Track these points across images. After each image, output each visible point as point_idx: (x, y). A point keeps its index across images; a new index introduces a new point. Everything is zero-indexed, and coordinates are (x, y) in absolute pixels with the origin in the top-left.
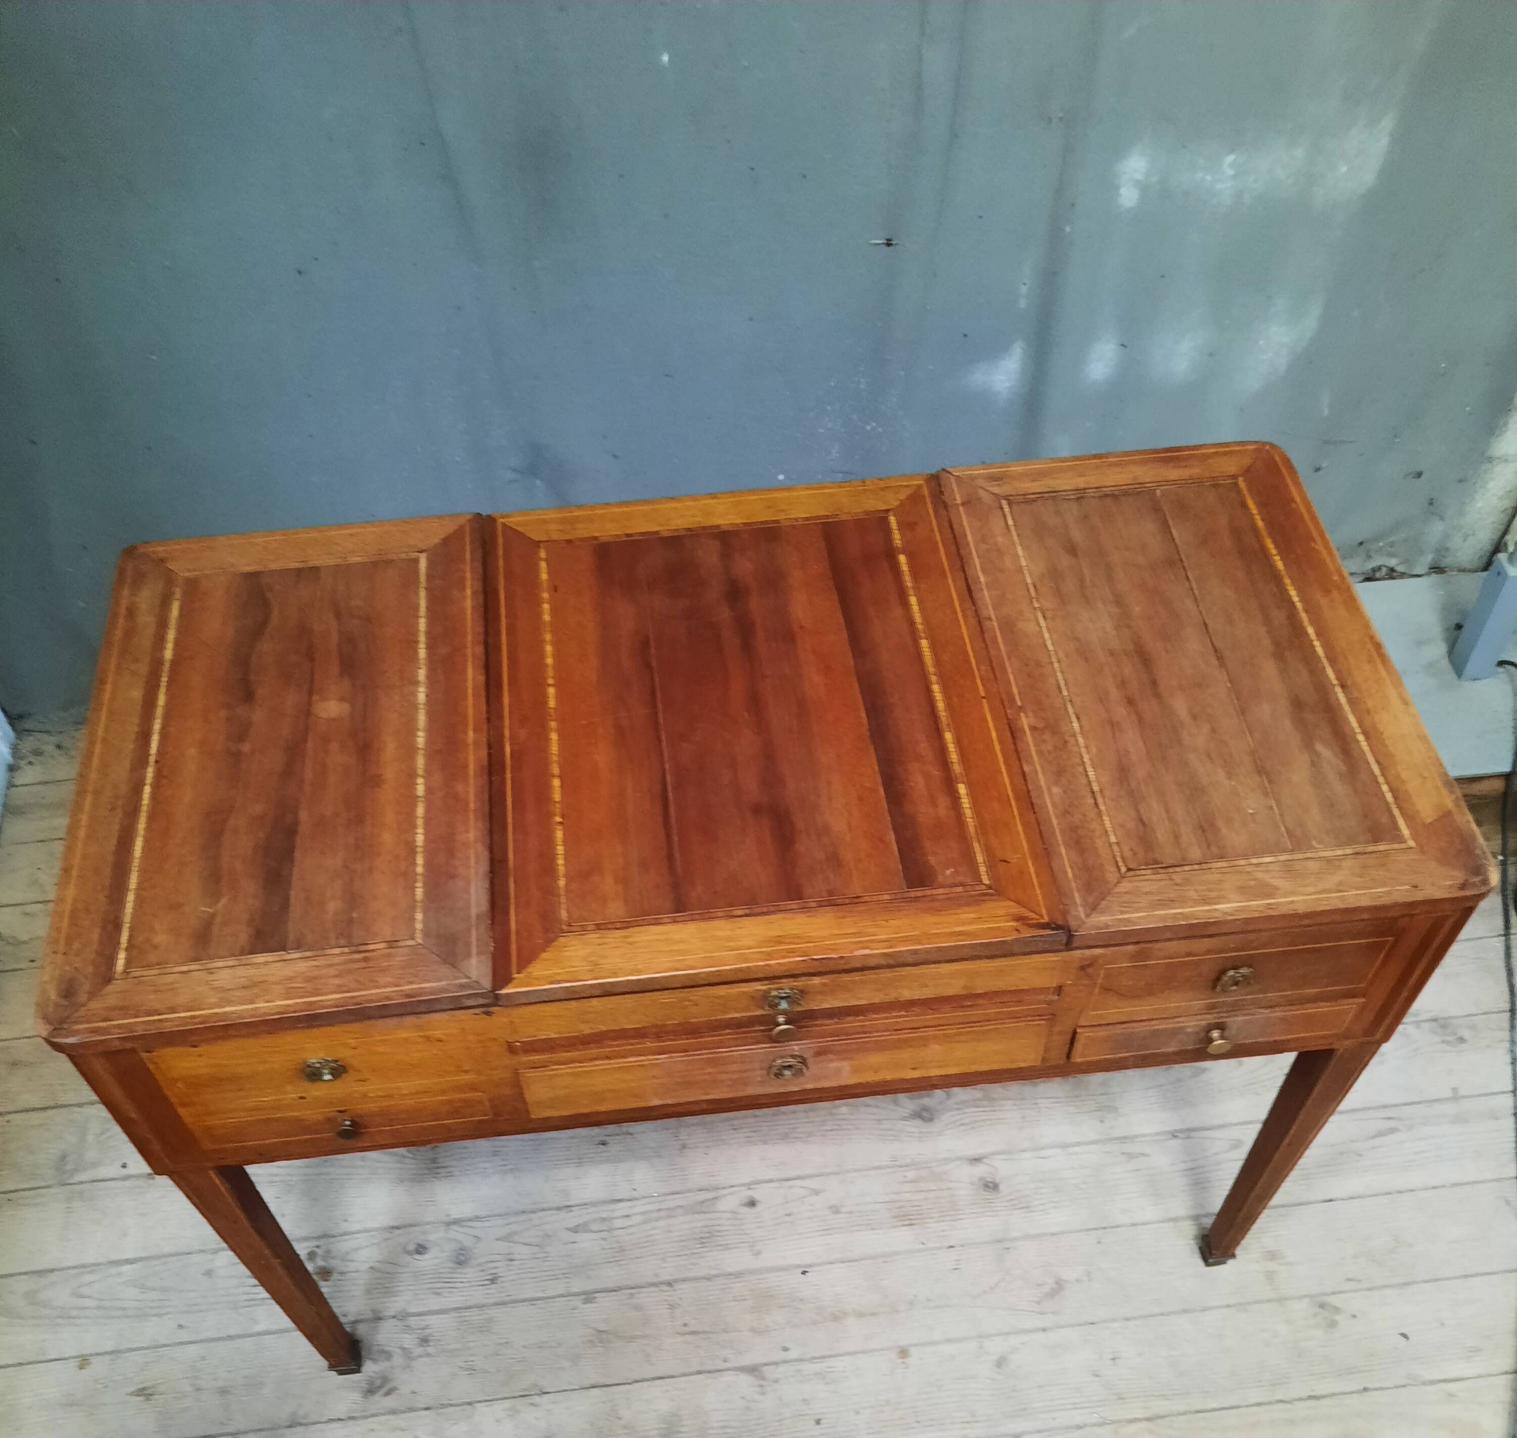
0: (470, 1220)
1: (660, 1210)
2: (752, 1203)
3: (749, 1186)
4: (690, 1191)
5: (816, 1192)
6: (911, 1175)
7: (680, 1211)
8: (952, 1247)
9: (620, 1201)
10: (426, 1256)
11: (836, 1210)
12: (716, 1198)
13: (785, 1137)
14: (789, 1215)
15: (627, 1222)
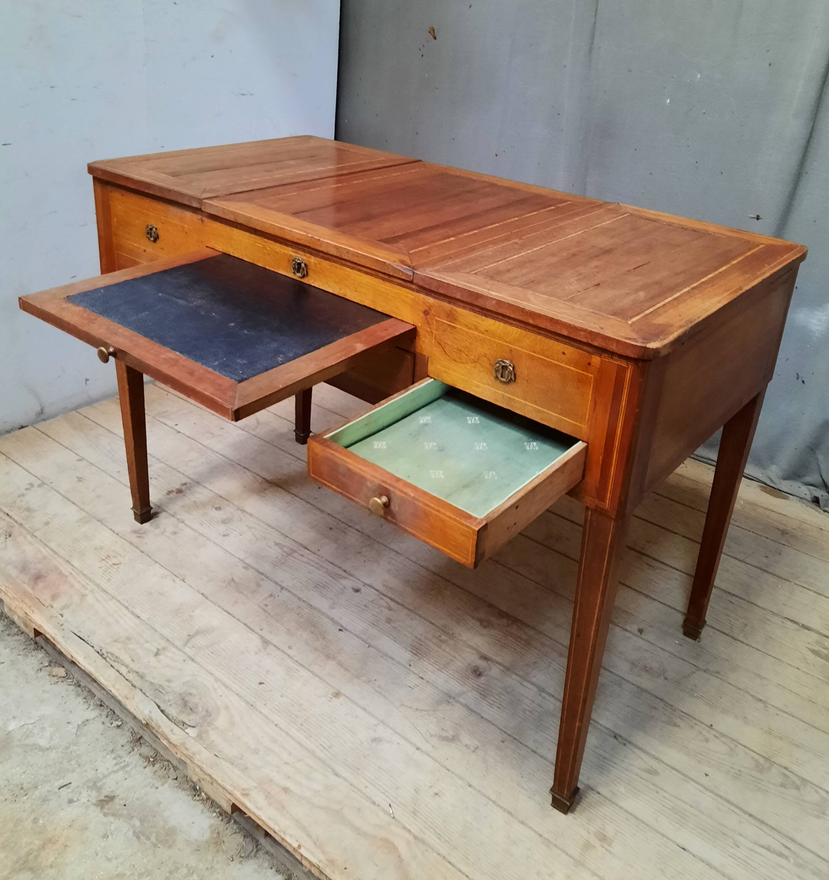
0: (247, 513)
2: (357, 591)
12: (346, 578)
15: (298, 557)
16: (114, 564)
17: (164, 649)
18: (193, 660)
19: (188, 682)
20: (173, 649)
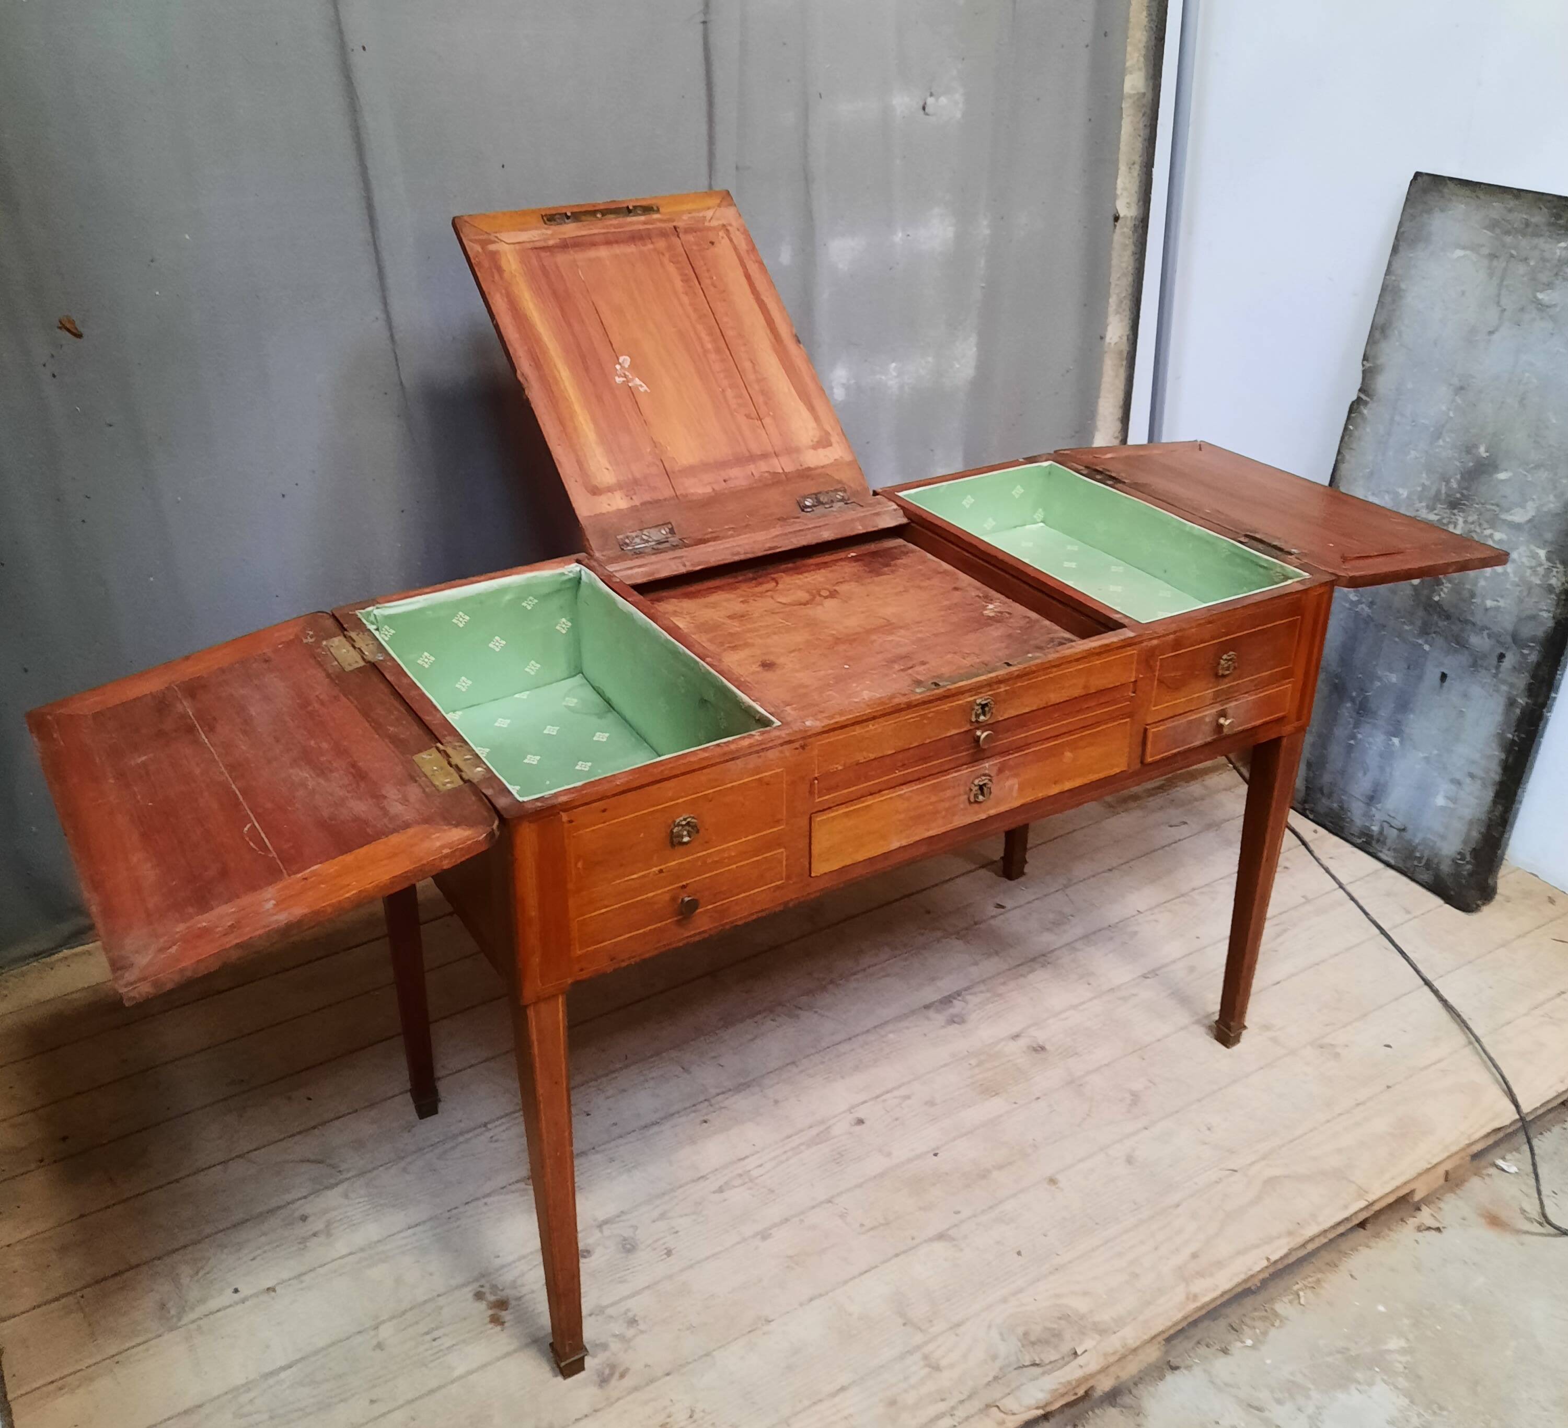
0: (618, 1216)
1: (785, 1152)
2: (860, 1122)
3: (850, 1110)
4: (802, 1131)
5: (908, 1097)
6: (974, 1062)
7: (803, 1147)
8: (1038, 1098)
9: (746, 1157)
10: (593, 1258)
11: (931, 1103)
12: (829, 1127)
13: (856, 1068)
14: (897, 1119)
15: (761, 1171)
16: (691, 1417)
17: (926, 1357)
18: (958, 1325)
19: (1001, 1334)
20: (930, 1347)
